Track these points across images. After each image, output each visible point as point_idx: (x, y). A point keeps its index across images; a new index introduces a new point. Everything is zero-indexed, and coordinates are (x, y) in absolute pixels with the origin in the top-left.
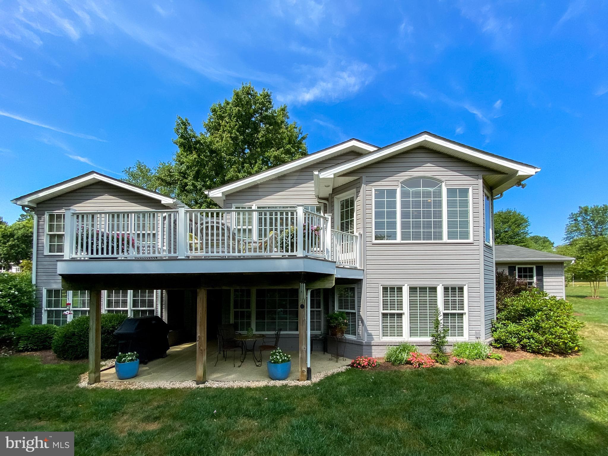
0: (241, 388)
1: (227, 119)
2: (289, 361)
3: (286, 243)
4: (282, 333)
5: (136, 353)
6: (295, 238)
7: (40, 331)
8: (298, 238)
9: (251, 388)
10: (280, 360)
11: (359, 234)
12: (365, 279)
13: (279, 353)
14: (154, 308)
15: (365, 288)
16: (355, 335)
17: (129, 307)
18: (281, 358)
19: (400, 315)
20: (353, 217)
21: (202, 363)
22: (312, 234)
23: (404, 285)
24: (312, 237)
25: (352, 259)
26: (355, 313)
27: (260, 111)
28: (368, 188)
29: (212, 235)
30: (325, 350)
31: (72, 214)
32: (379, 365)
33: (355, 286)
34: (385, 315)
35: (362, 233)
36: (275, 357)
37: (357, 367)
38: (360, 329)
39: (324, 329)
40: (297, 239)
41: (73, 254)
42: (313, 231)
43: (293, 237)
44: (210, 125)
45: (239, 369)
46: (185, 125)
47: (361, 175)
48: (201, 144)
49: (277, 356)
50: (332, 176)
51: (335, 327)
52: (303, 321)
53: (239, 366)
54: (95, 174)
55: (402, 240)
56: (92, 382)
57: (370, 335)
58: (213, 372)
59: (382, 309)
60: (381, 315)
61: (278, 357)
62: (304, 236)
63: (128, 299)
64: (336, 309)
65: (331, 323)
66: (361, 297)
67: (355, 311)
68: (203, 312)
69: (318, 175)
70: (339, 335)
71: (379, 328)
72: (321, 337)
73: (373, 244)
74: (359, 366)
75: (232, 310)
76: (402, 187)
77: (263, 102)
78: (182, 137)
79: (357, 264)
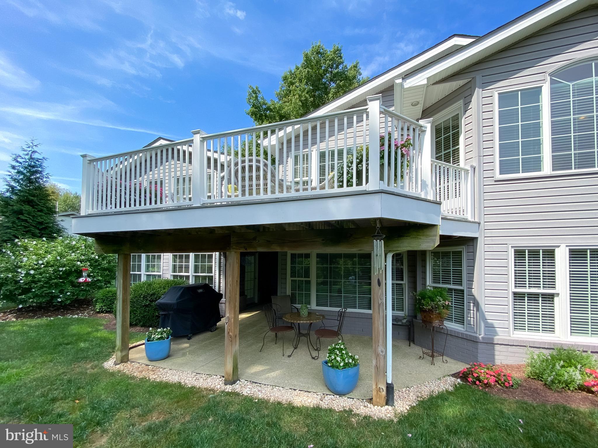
0: (279, 403)
1: (297, 84)
2: (355, 365)
3: (348, 173)
4: (349, 310)
5: (169, 328)
6: (364, 163)
7: (113, 294)
8: (369, 162)
9: (294, 407)
10: (342, 364)
11: (472, 166)
12: (483, 237)
13: (341, 350)
14: (213, 274)
15: (483, 252)
16: (462, 323)
17: (191, 273)
18: (344, 360)
19: (550, 298)
20: (458, 144)
21: (231, 354)
22: (396, 153)
23: (559, 246)
24: (396, 159)
25: (460, 208)
26: (462, 291)
27: (330, 70)
28: (486, 93)
29: (251, 179)
30: (411, 339)
31: (88, 162)
32: (517, 384)
33: (463, 249)
34: (518, 296)
35: (475, 164)
36: (333, 357)
37: (474, 383)
38: (472, 315)
39: (408, 310)
40: (368, 164)
41: (89, 209)
42: (397, 148)
43: (361, 161)
44: (282, 94)
45: (287, 360)
46: (256, 93)
47: (472, 75)
48: (271, 110)
49: (337, 355)
50: (425, 82)
51: (431, 311)
52: (379, 305)
53: (289, 356)
54: (162, 140)
55: (553, 170)
56: (119, 362)
57: (490, 327)
58: (253, 363)
59: (513, 285)
60: (511, 297)
61: (338, 359)
62: (382, 158)
63: (190, 264)
64: (429, 281)
65: (423, 305)
66: (474, 267)
67: (464, 287)
68: (233, 284)
69: (401, 85)
70: (436, 323)
71: (509, 317)
72: (404, 321)
73: (495, 181)
74: (477, 382)
75: (289, 279)
76: (552, 82)
77: (333, 58)
78: (254, 106)
79: (467, 214)
